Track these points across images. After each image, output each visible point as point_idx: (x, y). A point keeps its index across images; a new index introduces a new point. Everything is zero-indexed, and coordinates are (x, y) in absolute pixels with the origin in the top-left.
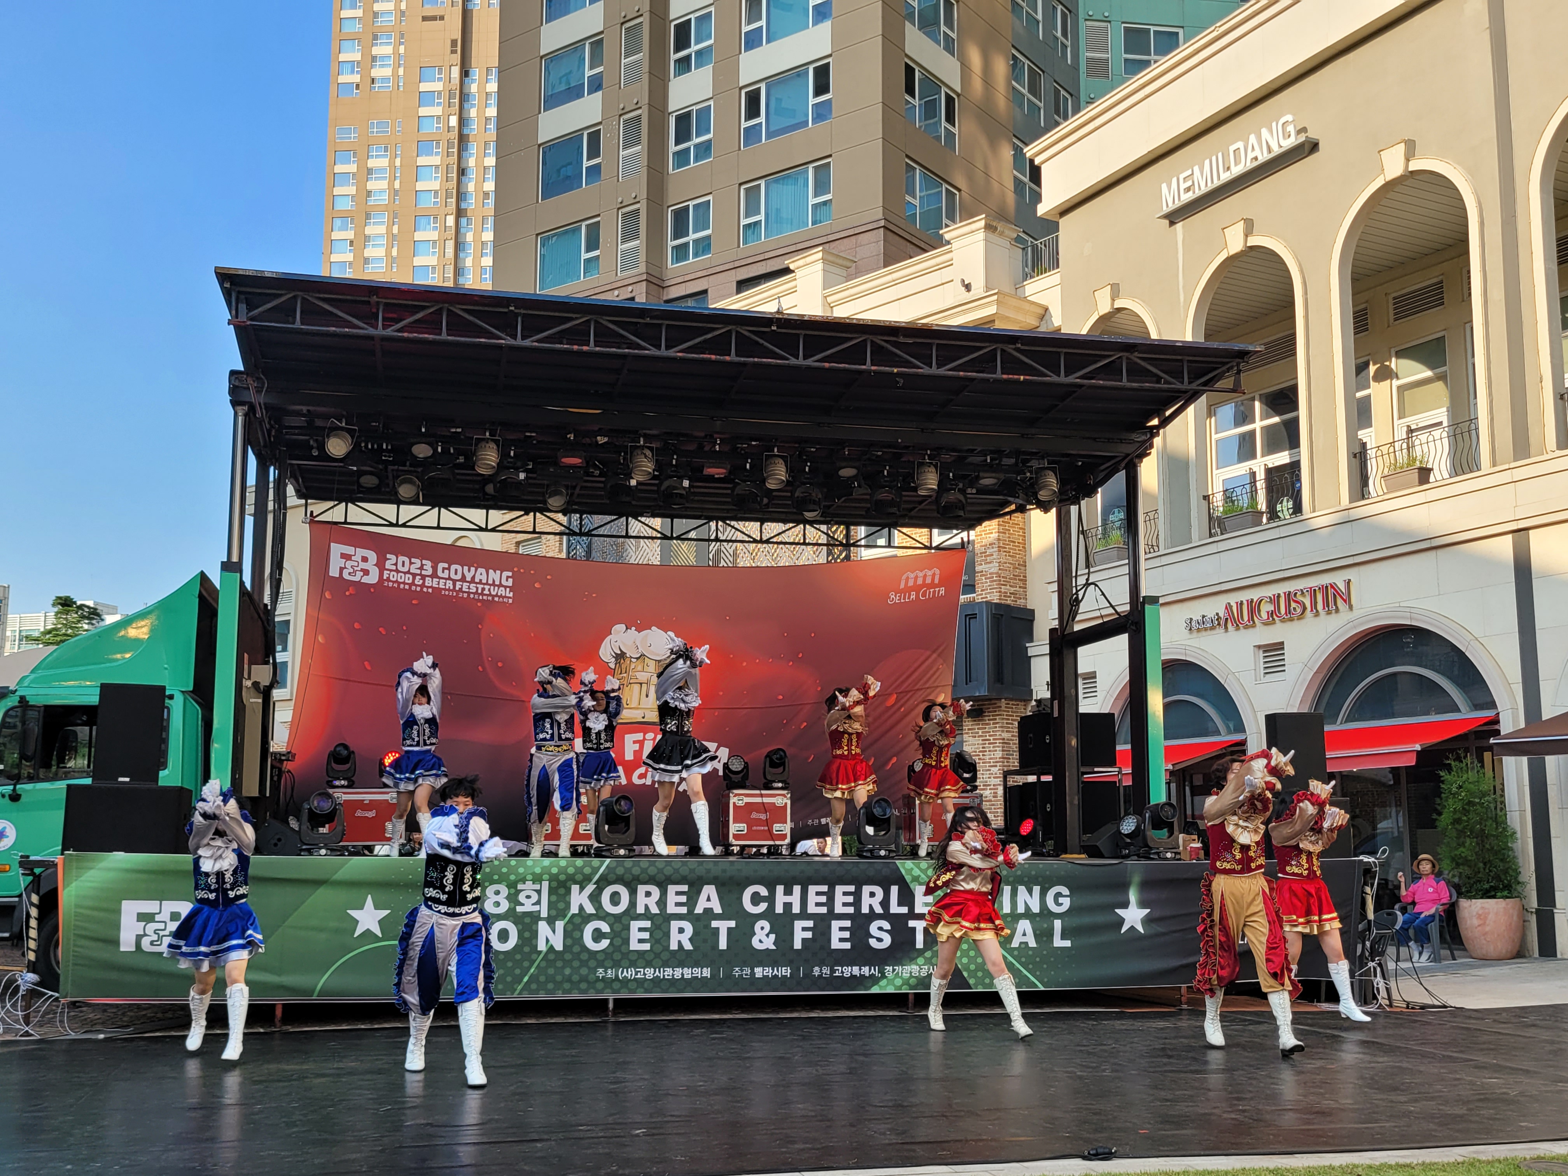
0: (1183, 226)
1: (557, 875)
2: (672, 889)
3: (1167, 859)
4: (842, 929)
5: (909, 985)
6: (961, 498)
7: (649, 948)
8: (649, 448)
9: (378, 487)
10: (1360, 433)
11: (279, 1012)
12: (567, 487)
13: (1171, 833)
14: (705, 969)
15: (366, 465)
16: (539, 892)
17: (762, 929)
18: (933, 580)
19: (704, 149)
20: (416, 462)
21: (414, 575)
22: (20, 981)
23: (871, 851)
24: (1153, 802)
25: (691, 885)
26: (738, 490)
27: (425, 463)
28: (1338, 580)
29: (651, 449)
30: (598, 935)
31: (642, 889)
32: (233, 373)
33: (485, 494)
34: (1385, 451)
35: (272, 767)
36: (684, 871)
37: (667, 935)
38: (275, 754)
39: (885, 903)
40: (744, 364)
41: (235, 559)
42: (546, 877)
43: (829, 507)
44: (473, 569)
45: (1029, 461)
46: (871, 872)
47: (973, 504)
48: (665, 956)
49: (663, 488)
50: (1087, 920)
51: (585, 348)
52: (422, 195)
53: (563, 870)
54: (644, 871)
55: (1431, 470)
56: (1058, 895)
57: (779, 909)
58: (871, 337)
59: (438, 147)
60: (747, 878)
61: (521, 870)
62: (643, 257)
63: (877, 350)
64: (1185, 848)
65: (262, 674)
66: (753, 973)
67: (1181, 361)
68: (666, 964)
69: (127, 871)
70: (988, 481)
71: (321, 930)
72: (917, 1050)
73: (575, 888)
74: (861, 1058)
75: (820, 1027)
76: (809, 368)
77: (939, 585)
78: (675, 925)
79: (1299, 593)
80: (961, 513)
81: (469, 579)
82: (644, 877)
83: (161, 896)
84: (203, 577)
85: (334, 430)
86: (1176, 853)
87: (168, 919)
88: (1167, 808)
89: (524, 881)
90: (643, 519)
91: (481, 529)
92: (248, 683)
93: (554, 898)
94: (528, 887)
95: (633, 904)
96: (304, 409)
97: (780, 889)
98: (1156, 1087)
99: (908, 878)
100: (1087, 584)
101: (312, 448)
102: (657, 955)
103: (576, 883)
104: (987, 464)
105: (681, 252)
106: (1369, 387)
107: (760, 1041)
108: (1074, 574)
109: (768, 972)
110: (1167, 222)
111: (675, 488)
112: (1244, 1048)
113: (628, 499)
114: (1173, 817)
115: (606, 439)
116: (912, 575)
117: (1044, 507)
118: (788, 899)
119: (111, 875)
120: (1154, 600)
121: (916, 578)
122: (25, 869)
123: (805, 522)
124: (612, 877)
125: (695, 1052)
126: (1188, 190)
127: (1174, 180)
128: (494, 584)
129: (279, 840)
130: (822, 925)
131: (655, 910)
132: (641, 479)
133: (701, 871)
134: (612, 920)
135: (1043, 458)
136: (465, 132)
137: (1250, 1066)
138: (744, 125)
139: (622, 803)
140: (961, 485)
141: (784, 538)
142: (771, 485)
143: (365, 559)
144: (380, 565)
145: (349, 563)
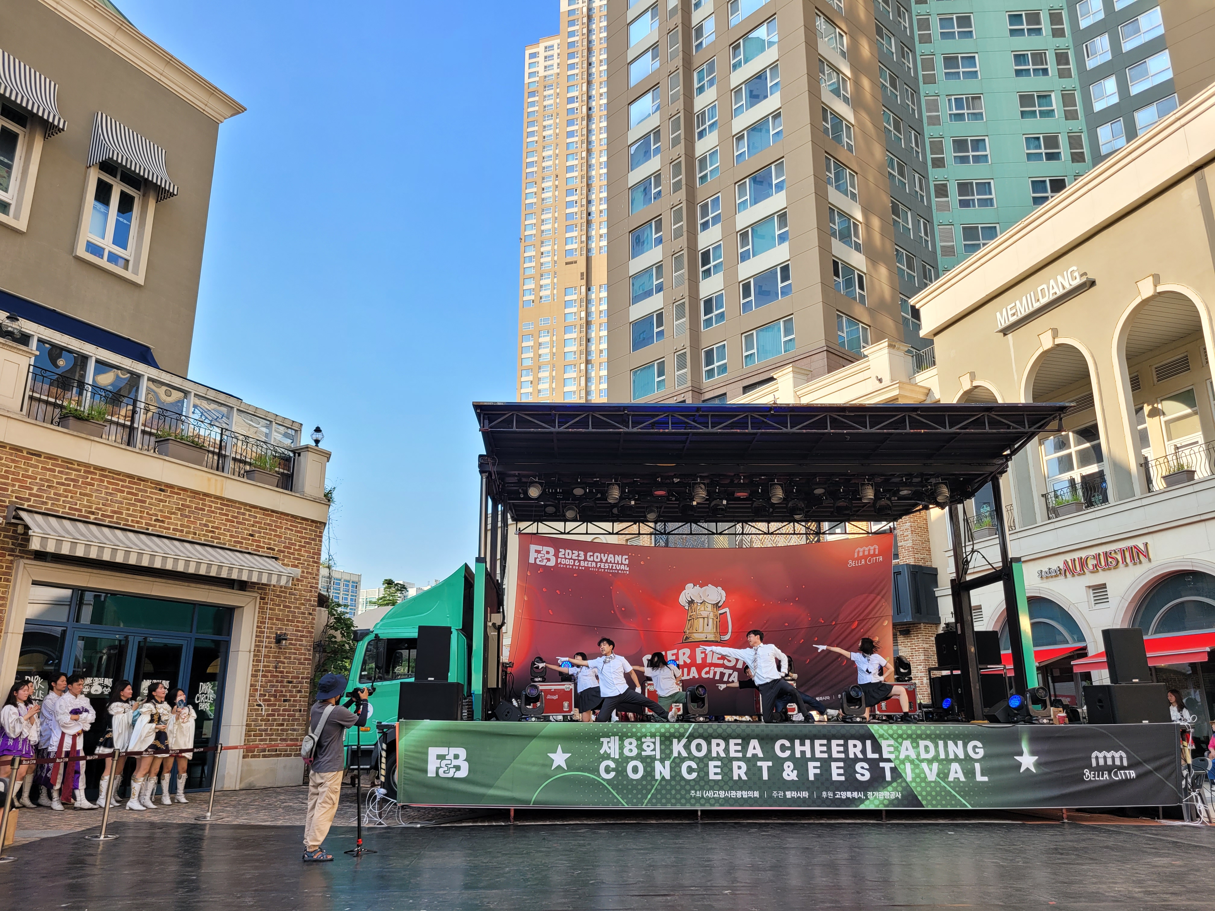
0: (1012, 336)
1: (664, 733)
2: (732, 742)
3: (1043, 724)
4: (838, 768)
5: (884, 804)
6: (889, 503)
7: (721, 778)
8: (702, 483)
9: (555, 512)
10: (1143, 451)
11: (512, 813)
12: (657, 507)
13: (1046, 707)
14: (755, 792)
15: (549, 501)
16: (654, 743)
17: (788, 766)
18: (874, 552)
19: (721, 316)
20: (575, 498)
21: (575, 560)
22: (377, 793)
23: (851, 718)
24: (1030, 687)
25: (743, 739)
26: (755, 504)
27: (580, 498)
28: (1139, 543)
29: (704, 484)
30: (690, 770)
31: (714, 742)
32: (480, 456)
33: (612, 513)
34: (1162, 462)
35: (503, 671)
36: (739, 731)
37: (731, 770)
38: (503, 663)
39: (864, 751)
40: (756, 434)
41: (482, 556)
42: (658, 734)
43: (808, 512)
44: (606, 555)
45: (929, 479)
46: (853, 732)
47: (895, 506)
48: (731, 783)
49: (712, 504)
50: (996, 763)
51: (667, 430)
52: (568, 354)
53: (668, 730)
54: (715, 730)
55: (1194, 472)
56: (975, 747)
57: (798, 755)
58: (829, 413)
59: (575, 328)
60: (777, 735)
61: (644, 730)
62: (689, 377)
63: (834, 421)
64: (1055, 717)
65: (496, 618)
66: (785, 795)
67: (1023, 415)
68: (731, 789)
69: (431, 730)
70: (904, 492)
71: (534, 764)
72: (892, 845)
73: (675, 741)
74: (857, 850)
75: (828, 830)
76: (794, 433)
77: (879, 555)
78: (735, 764)
79: (1113, 552)
80: (889, 512)
81: (604, 561)
82: (715, 734)
83: (448, 744)
84: (466, 566)
85: (532, 483)
86: (1050, 720)
87: (452, 758)
88: (1041, 691)
89: (645, 736)
90: (701, 524)
91: (610, 534)
92: (490, 624)
93: (663, 747)
94: (648, 741)
95: (709, 751)
96: (517, 473)
97: (797, 742)
98: (1055, 874)
99: (876, 736)
100: (973, 551)
101: (520, 493)
102: (726, 783)
103: (675, 738)
104: (904, 482)
105: (710, 373)
106: (1145, 423)
107: (792, 837)
108: (963, 545)
109: (794, 794)
110: (1002, 334)
111: (719, 505)
112: (1112, 849)
113: (692, 513)
114: (1046, 696)
115: (679, 480)
116: (861, 550)
117: (942, 506)
118: (803, 748)
119: (424, 732)
120: (1018, 560)
121: (864, 551)
122: (379, 729)
123: (795, 521)
124: (696, 734)
125: (753, 843)
126: (1014, 314)
127: (1004, 310)
128: (618, 563)
129: (508, 712)
130: (826, 764)
131: (723, 755)
132: (699, 501)
133: (748, 731)
134: (698, 761)
135: (938, 477)
136: (590, 319)
137: (1118, 861)
138: (742, 302)
139: (700, 690)
140: (888, 496)
141: (783, 531)
142: (774, 500)
143: (548, 553)
144: (556, 555)
145: (540, 555)
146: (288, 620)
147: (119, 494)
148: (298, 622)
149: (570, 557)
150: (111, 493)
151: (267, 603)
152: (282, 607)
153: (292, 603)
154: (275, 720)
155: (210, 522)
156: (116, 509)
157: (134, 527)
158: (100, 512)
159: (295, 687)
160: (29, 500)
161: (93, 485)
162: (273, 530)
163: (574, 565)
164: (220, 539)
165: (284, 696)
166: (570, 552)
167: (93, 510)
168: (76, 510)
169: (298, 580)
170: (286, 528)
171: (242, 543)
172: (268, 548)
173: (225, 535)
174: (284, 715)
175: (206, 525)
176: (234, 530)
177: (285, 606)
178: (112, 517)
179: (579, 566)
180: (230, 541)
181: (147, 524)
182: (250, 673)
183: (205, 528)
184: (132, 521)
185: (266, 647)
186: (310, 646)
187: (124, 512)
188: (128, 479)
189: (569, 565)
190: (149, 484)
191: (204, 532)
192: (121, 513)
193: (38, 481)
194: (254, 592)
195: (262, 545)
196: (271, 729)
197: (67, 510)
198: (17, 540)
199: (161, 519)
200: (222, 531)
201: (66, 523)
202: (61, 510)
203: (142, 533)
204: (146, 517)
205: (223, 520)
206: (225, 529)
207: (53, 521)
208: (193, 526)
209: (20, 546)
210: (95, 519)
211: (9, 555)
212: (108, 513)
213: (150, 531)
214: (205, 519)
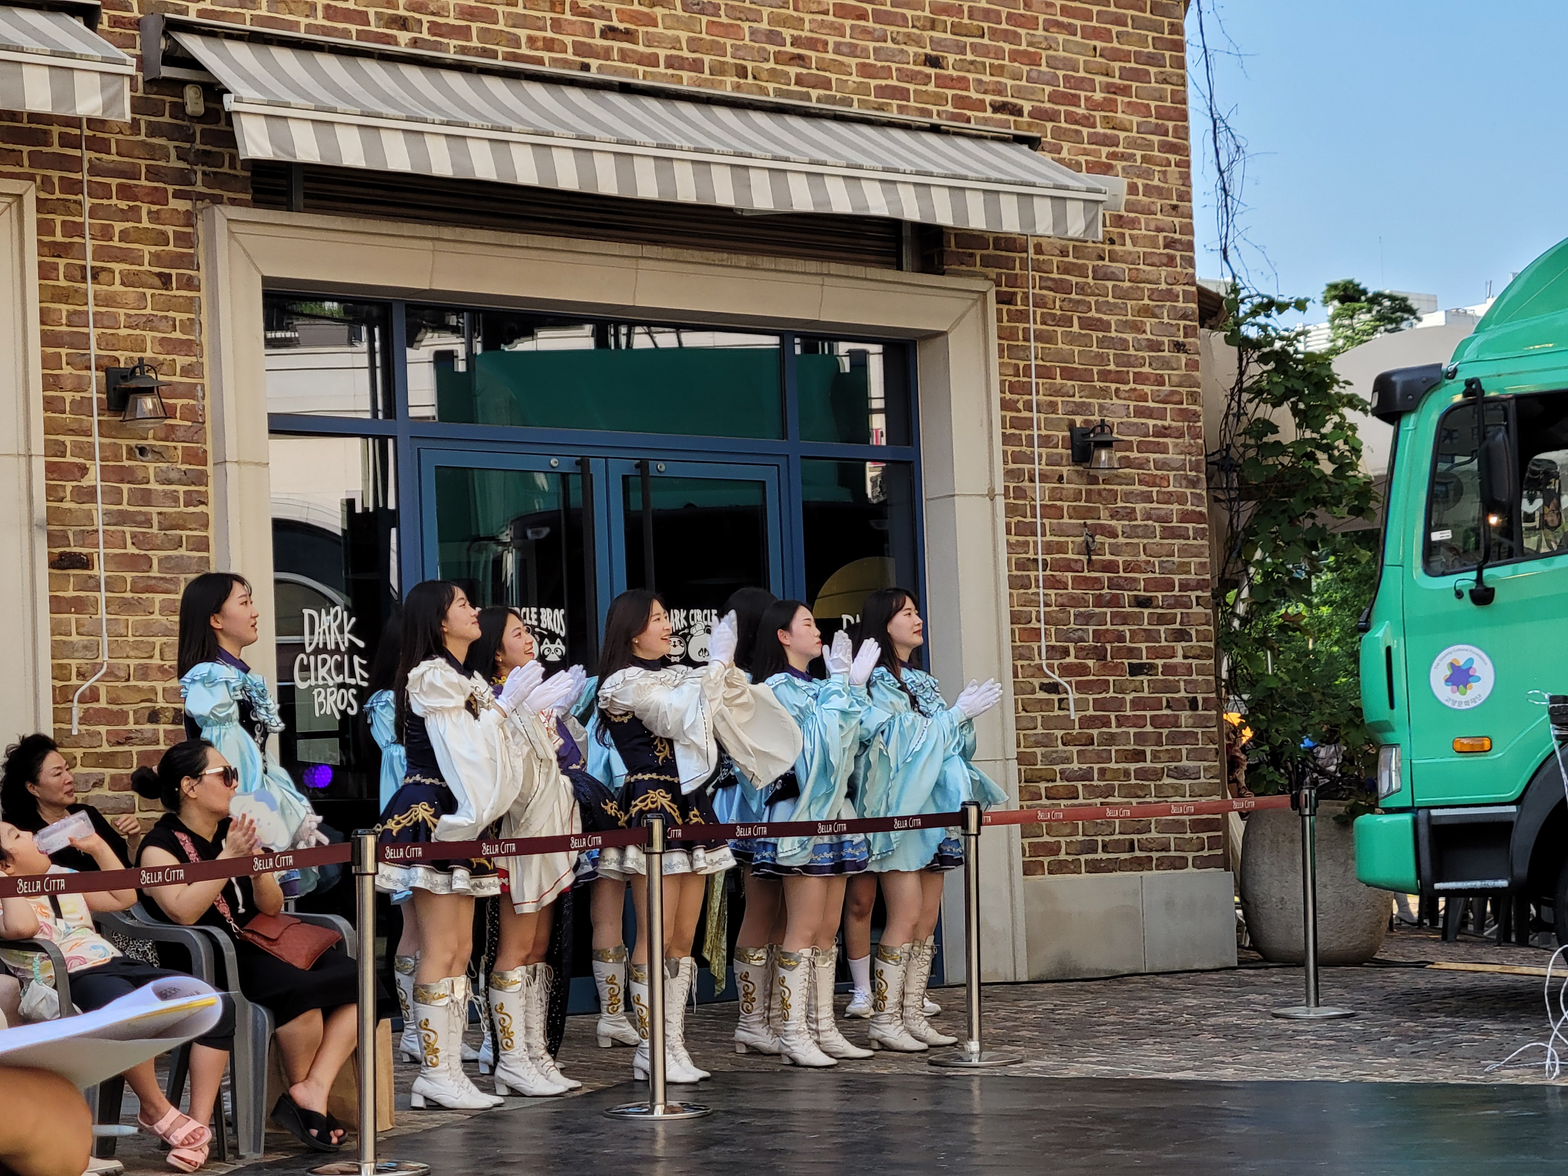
146: (1105, 376)
148: (1140, 378)
151: (1023, 316)
152: (1076, 328)
153: (1111, 309)
154: (1111, 739)
155: (785, 22)
157: (540, 61)
158: (425, 18)
159: (1161, 619)
162: (1006, 36)
164: (826, 84)
165: (1132, 652)
167: (402, 12)
169: (1118, 220)
171: (903, 94)
172: (998, 108)
173: (842, 68)
174: (1138, 722)
175: (773, 37)
176: (871, 45)
177: (1085, 323)
178: (464, 33)
180: (862, 89)
181: (580, 48)
182: (1004, 572)
183: (772, 48)
184: (531, 40)
185: (1044, 478)
186: (1195, 467)
191: (771, 65)
192: (492, 17)
194: (973, 275)
195: (974, 95)
196: (1102, 771)
197: (321, 21)
198: (191, 139)
199: (622, 26)
200: (831, 56)
201: (328, 63)
202: (304, 21)
203: (572, 82)
204: (573, 23)
205: (826, 13)
206: (837, 45)
207: (284, 57)
208: (729, 42)
209: (205, 157)
210: (415, 42)
211: (177, 195)
212: (452, 21)
213: (593, 74)
214: (766, 11)
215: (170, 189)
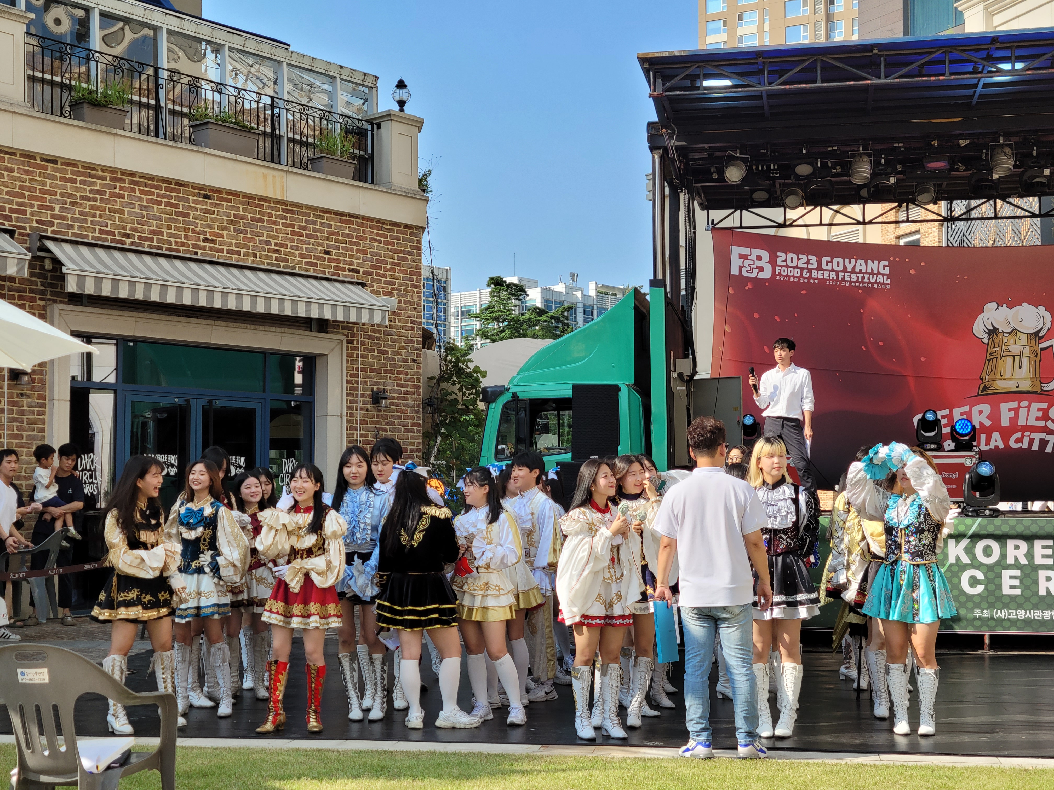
2: (1038, 544)
8: (1007, 145)
9: (768, 200)
20: (799, 178)
27: (807, 178)
29: (1010, 146)
30: (974, 582)
31: (1011, 544)
32: (650, 124)
33: (860, 197)
41: (659, 277)
44: (853, 261)
48: (1034, 600)
49: (1025, 177)
54: (1013, 527)
65: (684, 364)
68: (1036, 607)
73: (952, 542)
78: (1042, 574)
81: (849, 270)
82: (1012, 532)
85: (731, 161)
90: (1012, 200)
91: (859, 224)
92: (675, 377)
95: (1003, 556)
101: (713, 175)
102: (1028, 599)
111: (1034, 177)
115: (967, 142)
124: (984, 533)
128: (872, 273)
131: (1024, 561)
132: (1002, 173)
134: (986, 569)
143: (759, 258)
144: (773, 262)
145: (746, 263)
146: (386, 371)
147: (155, 207)
148: (399, 372)
149: (794, 264)
150: (146, 207)
151: (357, 349)
152: (376, 353)
153: (389, 346)
155: (272, 237)
156: (154, 228)
157: (179, 251)
158: (137, 234)
160: (52, 224)
161: (123, 198)
162: (355, 244)
163: (801, 276)
164: (287, 261)
166: (794, 256)
167: (128, 232)
168: (108, 233)
169: (395, 314)
170: (372, 240)
171: (315, 265)
172: (351, 271)
173: (293, 255)
176: (304, 246)
177: (380, 352)
178: (151, 240)
179: (810, 277)
180: (300, 263)
181: (194, 246)
183: (267, 247)
184: (176, 242)
185: (361, 409)
186: (418, 406)
187: (165, 231)
188: (164, 185)
189: (794, 276)
190: (190, 189)
191: (266, 253)
192: (162, 234)
193: (58, 197)
194: (339, 333)
195: (342, 265)
197: (97, 235)
198: (46, 278)
199: (210, 238)
200: (289, 250)
201: (101, 252)
202: (91, 234)
203: (191, 259)
204: (192, 236)
205: (288, 234)
206: (291, 246)
207: (84, 250)
208: (251, 244)
209: (51, 285)
210: (132, 244)
211: (40, 299)
212: (146, 235)
213: (199, 257)
214: (265, 233)
215: (38, 297)
